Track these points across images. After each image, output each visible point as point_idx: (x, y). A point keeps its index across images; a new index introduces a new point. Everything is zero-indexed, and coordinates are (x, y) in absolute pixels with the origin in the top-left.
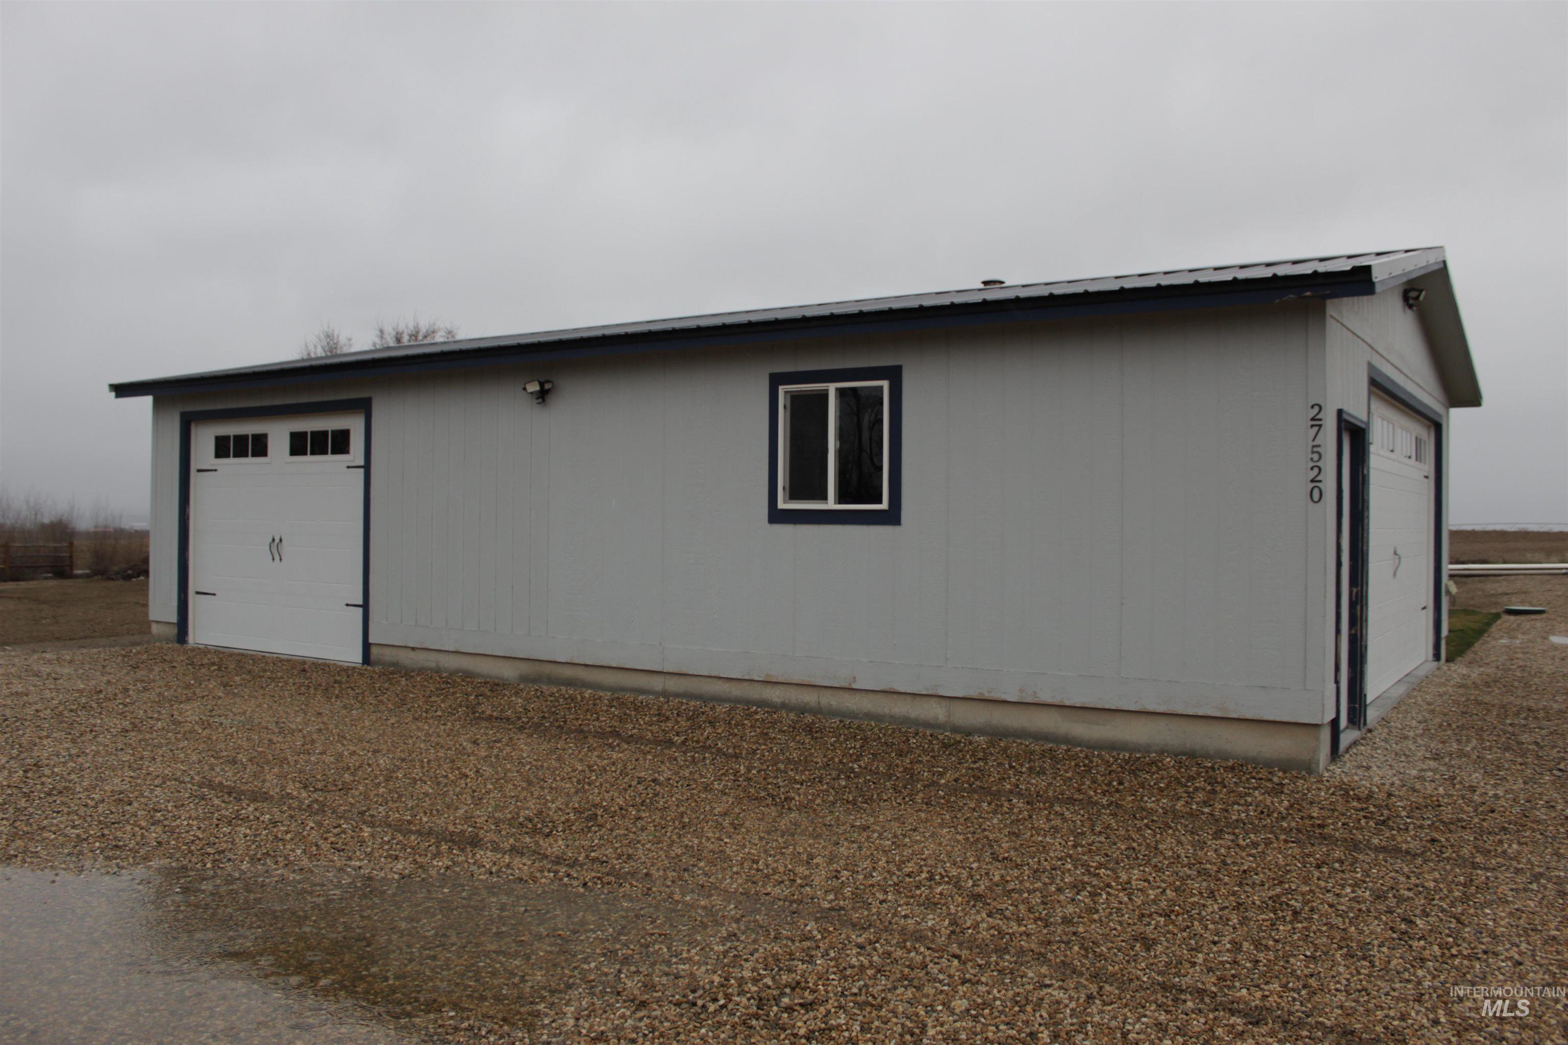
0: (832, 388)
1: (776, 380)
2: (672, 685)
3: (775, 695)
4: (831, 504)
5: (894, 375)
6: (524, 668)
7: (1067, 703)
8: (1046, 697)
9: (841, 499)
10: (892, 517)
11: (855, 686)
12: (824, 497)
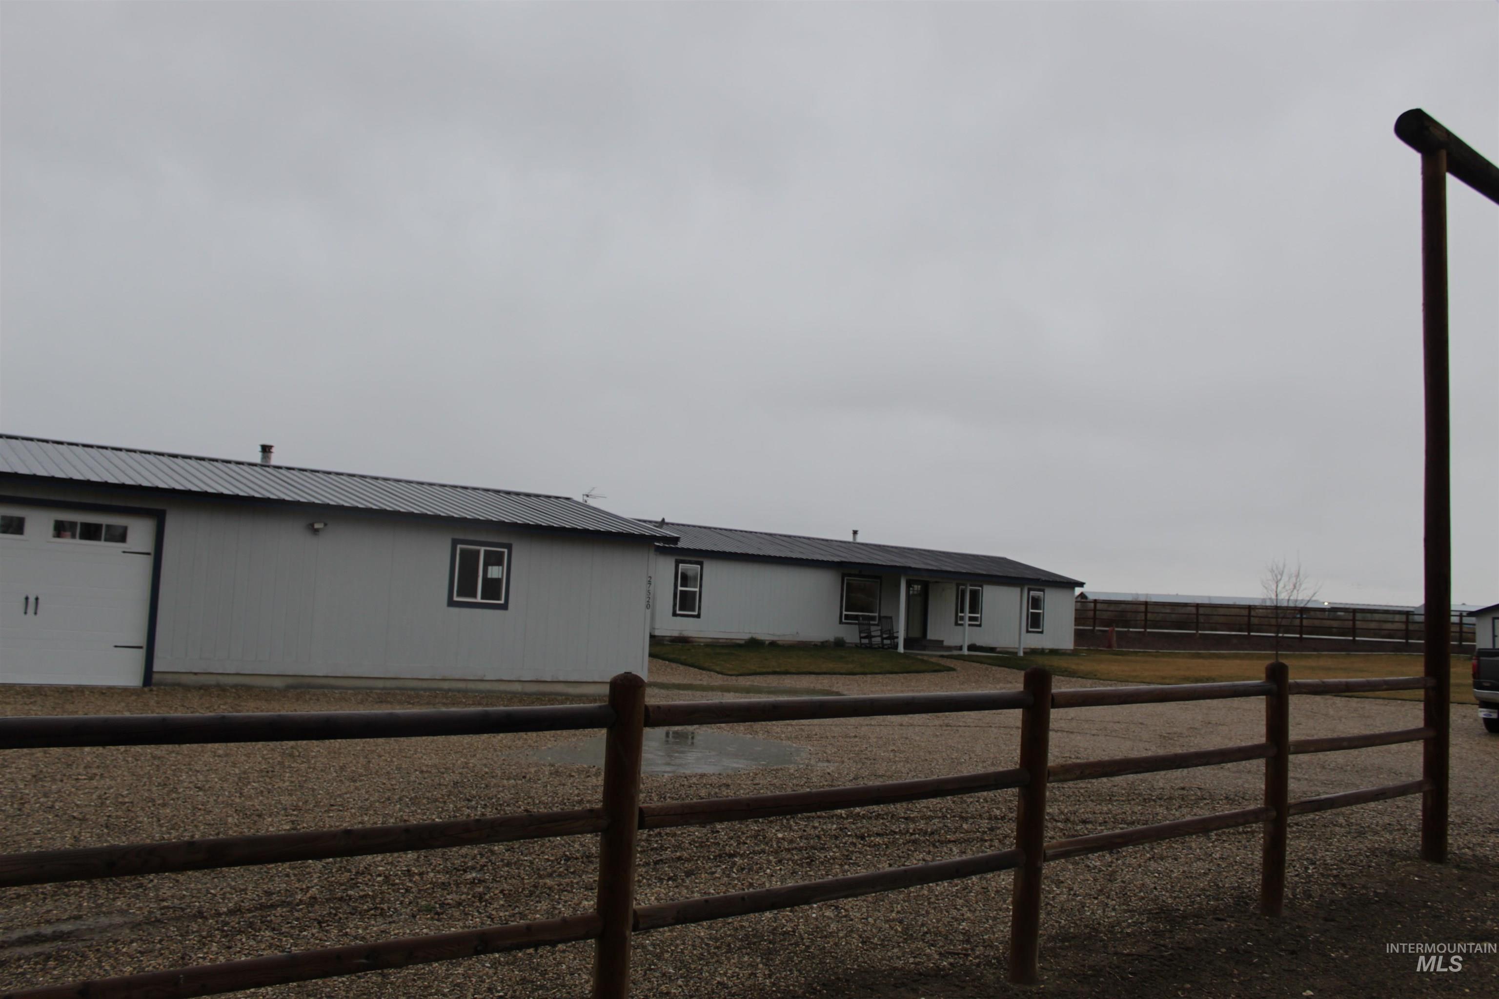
0: (482, 550)
1: (455, 543)
2: (389, 684)
3: (446, 685)
4: (479, 599)
5: (509, 547)
6: (290, 681)
7: (569, 680)
8: (561, 679)
9: (482, 598)
10: (504, 607)
11: (485, 679)
12: (475, 596)
